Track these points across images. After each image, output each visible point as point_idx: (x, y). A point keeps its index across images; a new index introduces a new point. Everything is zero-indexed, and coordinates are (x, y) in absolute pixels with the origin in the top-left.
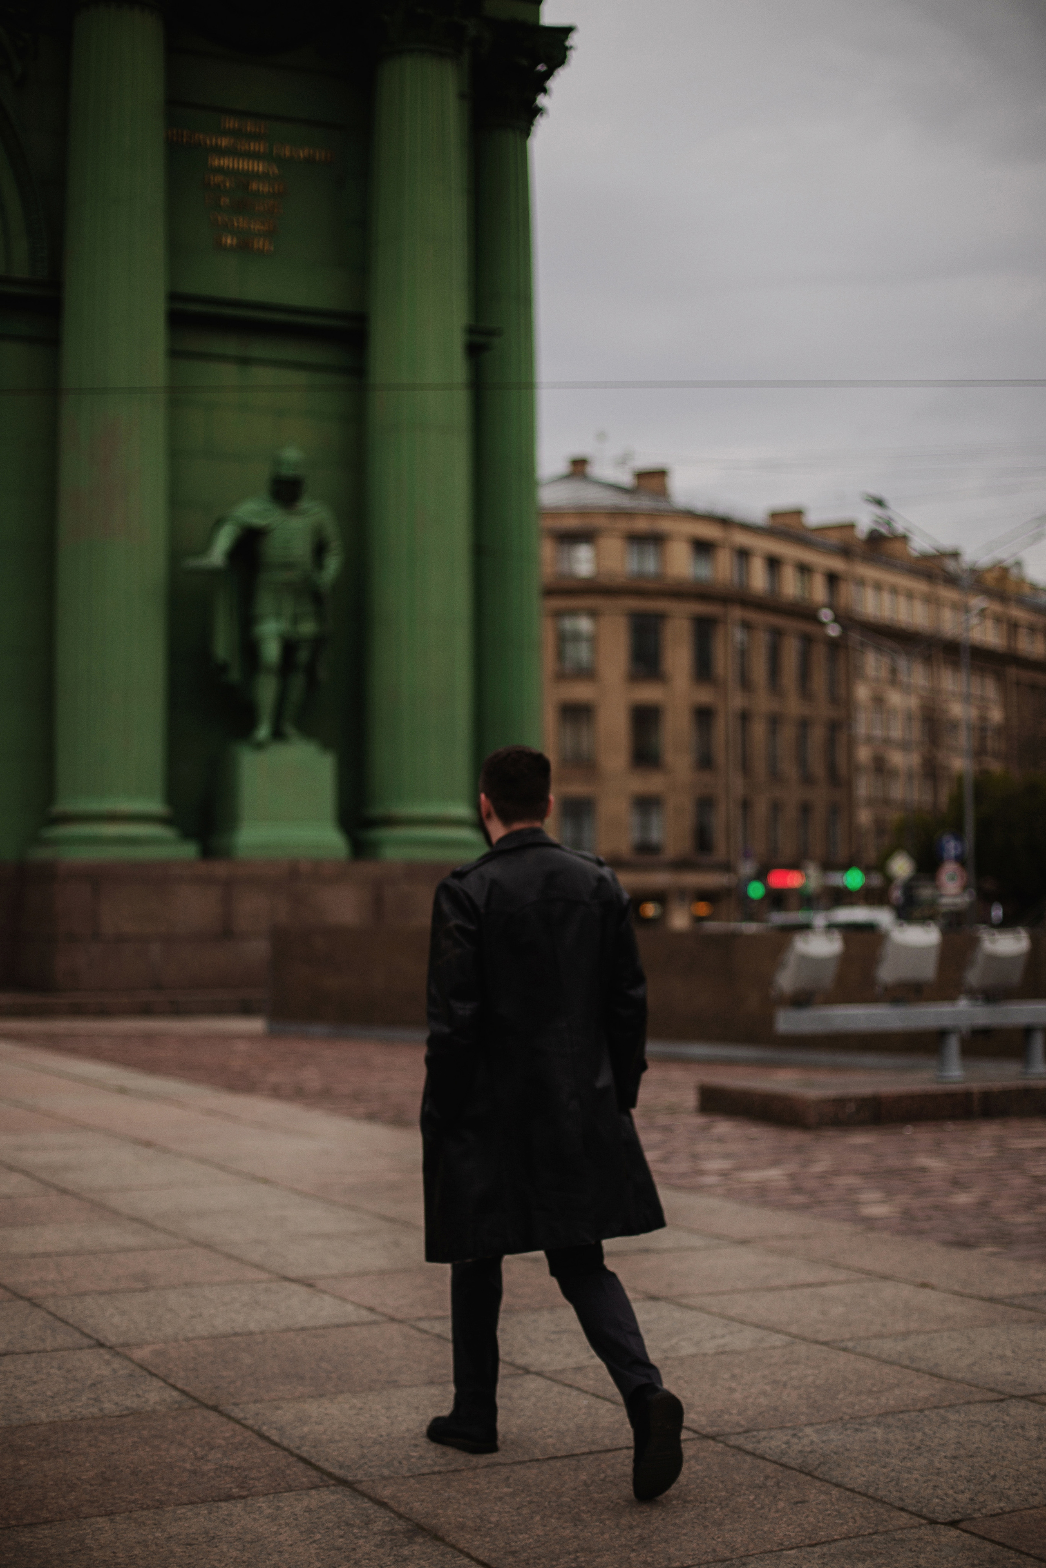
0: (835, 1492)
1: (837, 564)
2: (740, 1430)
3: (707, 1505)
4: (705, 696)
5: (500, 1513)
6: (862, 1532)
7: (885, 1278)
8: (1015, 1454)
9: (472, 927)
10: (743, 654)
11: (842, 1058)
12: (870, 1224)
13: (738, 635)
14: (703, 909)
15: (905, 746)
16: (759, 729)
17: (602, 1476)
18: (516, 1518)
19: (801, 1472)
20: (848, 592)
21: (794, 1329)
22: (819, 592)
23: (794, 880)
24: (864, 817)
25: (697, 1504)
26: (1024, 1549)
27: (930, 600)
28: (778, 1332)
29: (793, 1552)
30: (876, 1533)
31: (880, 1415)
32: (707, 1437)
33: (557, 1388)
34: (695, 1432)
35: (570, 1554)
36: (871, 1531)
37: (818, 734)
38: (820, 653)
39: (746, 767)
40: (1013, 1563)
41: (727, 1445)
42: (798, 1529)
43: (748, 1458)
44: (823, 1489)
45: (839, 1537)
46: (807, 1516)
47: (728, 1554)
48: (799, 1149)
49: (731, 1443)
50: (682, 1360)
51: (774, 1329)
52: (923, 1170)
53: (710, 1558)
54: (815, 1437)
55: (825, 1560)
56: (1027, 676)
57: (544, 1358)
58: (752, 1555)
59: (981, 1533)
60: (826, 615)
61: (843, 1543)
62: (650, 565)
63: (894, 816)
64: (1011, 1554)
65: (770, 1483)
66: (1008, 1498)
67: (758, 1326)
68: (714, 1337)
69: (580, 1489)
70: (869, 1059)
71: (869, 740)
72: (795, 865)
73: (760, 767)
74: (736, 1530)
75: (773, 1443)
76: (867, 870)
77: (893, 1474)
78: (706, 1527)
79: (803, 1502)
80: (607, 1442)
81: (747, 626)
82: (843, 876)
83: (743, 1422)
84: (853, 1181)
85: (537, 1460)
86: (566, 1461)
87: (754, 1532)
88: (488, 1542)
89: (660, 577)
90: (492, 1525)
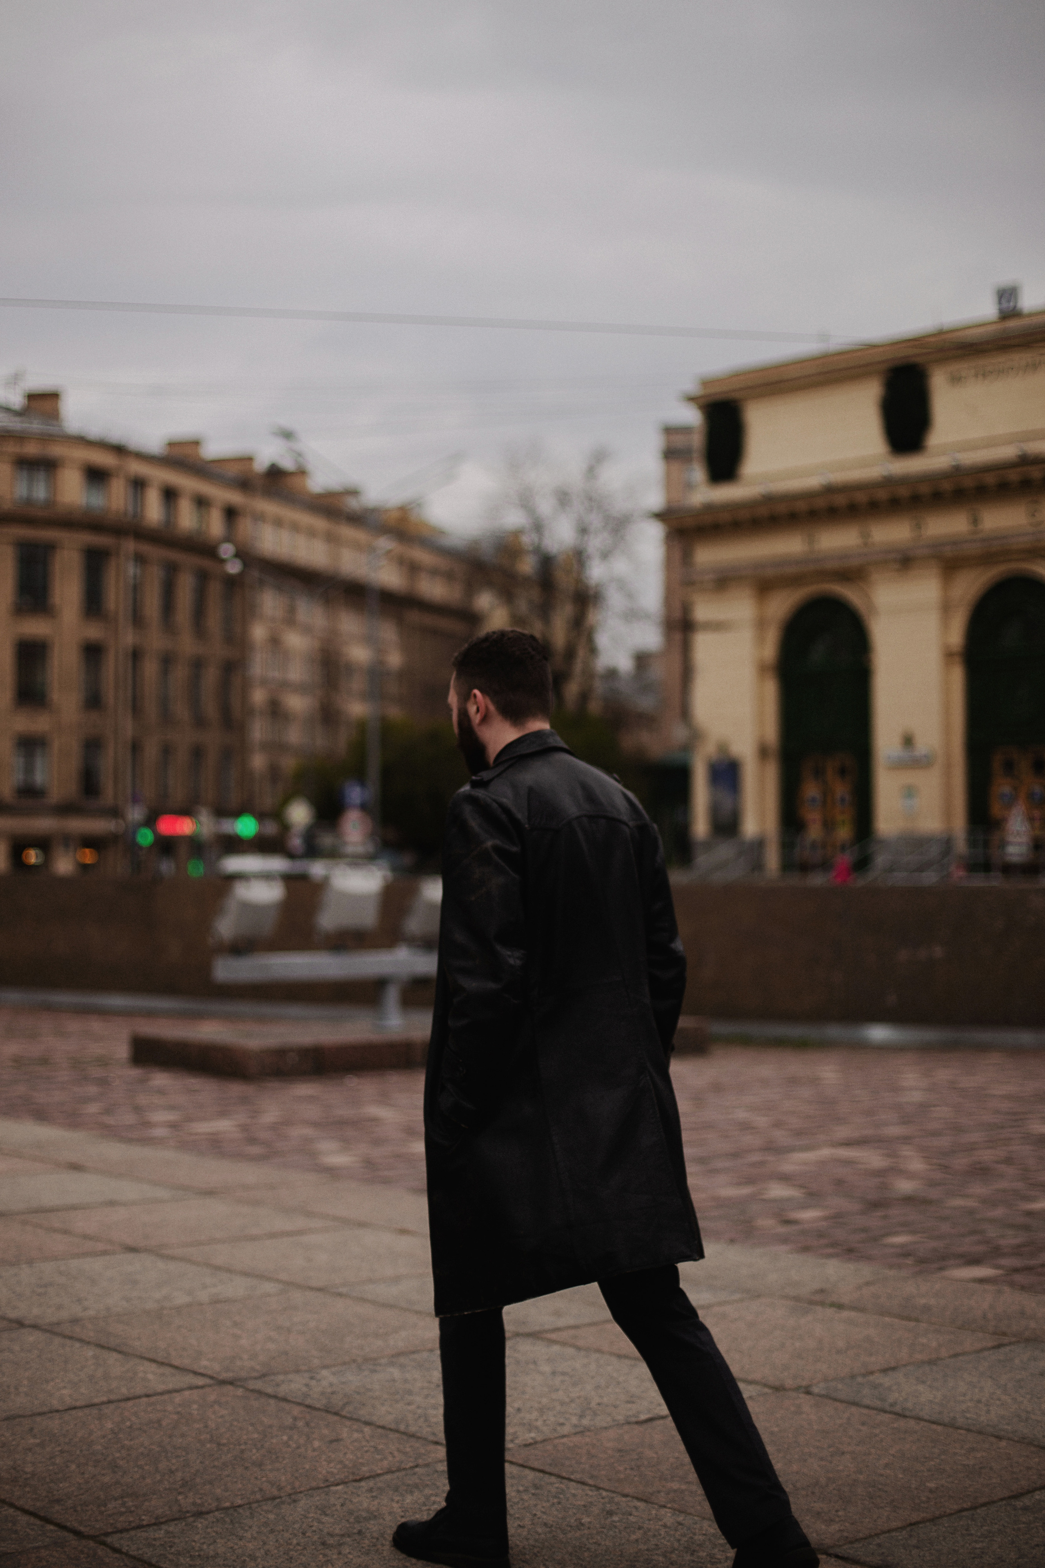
0: (367, 1429)
1: (235, 497)
2: (255, 1374)
3: (243, 1447)
4: (94, 632)
5: (33, 1463)
6: (403, 1466)
7: (362, 1225)
8: (533, 1388)
9: (514, 849)
10: (136, 589)
11: (267, 1009)
12: (333, 1173)
13: (131, 569)
14: (88, 856)
15: (301, 689)
16: (150, 668)
17: (128, 1424)
18: (51, 1468)
19: (327, 1411)
20: (245, 527)
21: (283, 1276)
22: (216, 526)
23: (186, 827)
24: (258, 762)
25: (232, 1446)
26: (564, 1474)
27: (331, 539)
28: (269, 1279)
29: (340, 1488)
30: (417, 1466)
31: (393, 1356)
32: (223, 1382)
33: (57, 1340)
34: (211, 1378)
35: (116, 1499)
36: (411, 1464)
37: (211, 676)
38: (215, 589)
39: (136, 708)
40: (557, 1488)
41: (247, 1389)
42: (339, 1466)
43: (272, 1401)
44: (355, 1427)
45: (381, 1472)
46: (345, 1454)
47: (275, 1492)
48: (244, 1100)
49: (251, 1387)
50: (179, 1309)
51: (262, 1277)
52: (375, 1120)
53: (258, 1496)
54: (333, 1379)
55: (374, 1494)
56: (429, 620)
57: (36, 1311)
58: (301, 1492)
59: (521, 1462)
60: (227, 550)
61: (388, 1477)
62: (40, 492)
63: (289, 764)
64: (553, 1479)
65: (300, 1424)
66: (537, 1428)
67: (246, 1274)
68: (205, 1287)
69: (110, 1436)
70: (295, 1010)
71: (264, 682)
72: (187, 811)
73: (151, 709)
74: (278, 1470)
75: (293, 1386)
76: (261, 817)
77: (419, 1411)
78: (246, 1468)
79: (337, 1440)
80: (124, 1390)
81: (140, 559)
82: (234, 822)
83: (258, 1367)
84: (308, 1131)
85: (57, 1411)
86: (87, 1411)
87: (297, 1471)
88: (29, 1492)
89: (50, 503)
90: (29, 1476)
